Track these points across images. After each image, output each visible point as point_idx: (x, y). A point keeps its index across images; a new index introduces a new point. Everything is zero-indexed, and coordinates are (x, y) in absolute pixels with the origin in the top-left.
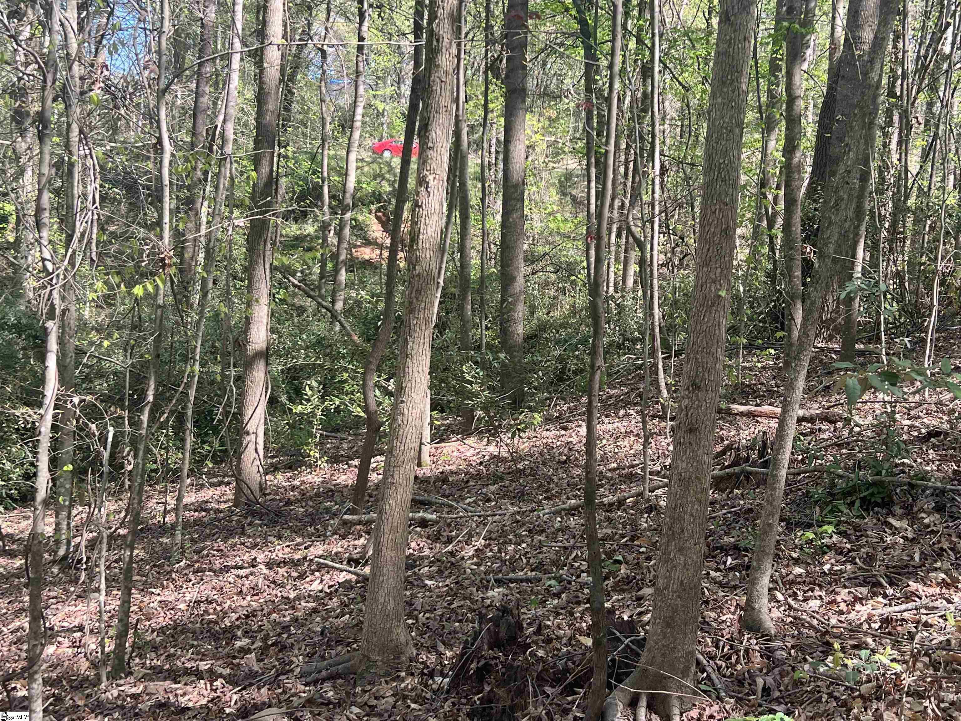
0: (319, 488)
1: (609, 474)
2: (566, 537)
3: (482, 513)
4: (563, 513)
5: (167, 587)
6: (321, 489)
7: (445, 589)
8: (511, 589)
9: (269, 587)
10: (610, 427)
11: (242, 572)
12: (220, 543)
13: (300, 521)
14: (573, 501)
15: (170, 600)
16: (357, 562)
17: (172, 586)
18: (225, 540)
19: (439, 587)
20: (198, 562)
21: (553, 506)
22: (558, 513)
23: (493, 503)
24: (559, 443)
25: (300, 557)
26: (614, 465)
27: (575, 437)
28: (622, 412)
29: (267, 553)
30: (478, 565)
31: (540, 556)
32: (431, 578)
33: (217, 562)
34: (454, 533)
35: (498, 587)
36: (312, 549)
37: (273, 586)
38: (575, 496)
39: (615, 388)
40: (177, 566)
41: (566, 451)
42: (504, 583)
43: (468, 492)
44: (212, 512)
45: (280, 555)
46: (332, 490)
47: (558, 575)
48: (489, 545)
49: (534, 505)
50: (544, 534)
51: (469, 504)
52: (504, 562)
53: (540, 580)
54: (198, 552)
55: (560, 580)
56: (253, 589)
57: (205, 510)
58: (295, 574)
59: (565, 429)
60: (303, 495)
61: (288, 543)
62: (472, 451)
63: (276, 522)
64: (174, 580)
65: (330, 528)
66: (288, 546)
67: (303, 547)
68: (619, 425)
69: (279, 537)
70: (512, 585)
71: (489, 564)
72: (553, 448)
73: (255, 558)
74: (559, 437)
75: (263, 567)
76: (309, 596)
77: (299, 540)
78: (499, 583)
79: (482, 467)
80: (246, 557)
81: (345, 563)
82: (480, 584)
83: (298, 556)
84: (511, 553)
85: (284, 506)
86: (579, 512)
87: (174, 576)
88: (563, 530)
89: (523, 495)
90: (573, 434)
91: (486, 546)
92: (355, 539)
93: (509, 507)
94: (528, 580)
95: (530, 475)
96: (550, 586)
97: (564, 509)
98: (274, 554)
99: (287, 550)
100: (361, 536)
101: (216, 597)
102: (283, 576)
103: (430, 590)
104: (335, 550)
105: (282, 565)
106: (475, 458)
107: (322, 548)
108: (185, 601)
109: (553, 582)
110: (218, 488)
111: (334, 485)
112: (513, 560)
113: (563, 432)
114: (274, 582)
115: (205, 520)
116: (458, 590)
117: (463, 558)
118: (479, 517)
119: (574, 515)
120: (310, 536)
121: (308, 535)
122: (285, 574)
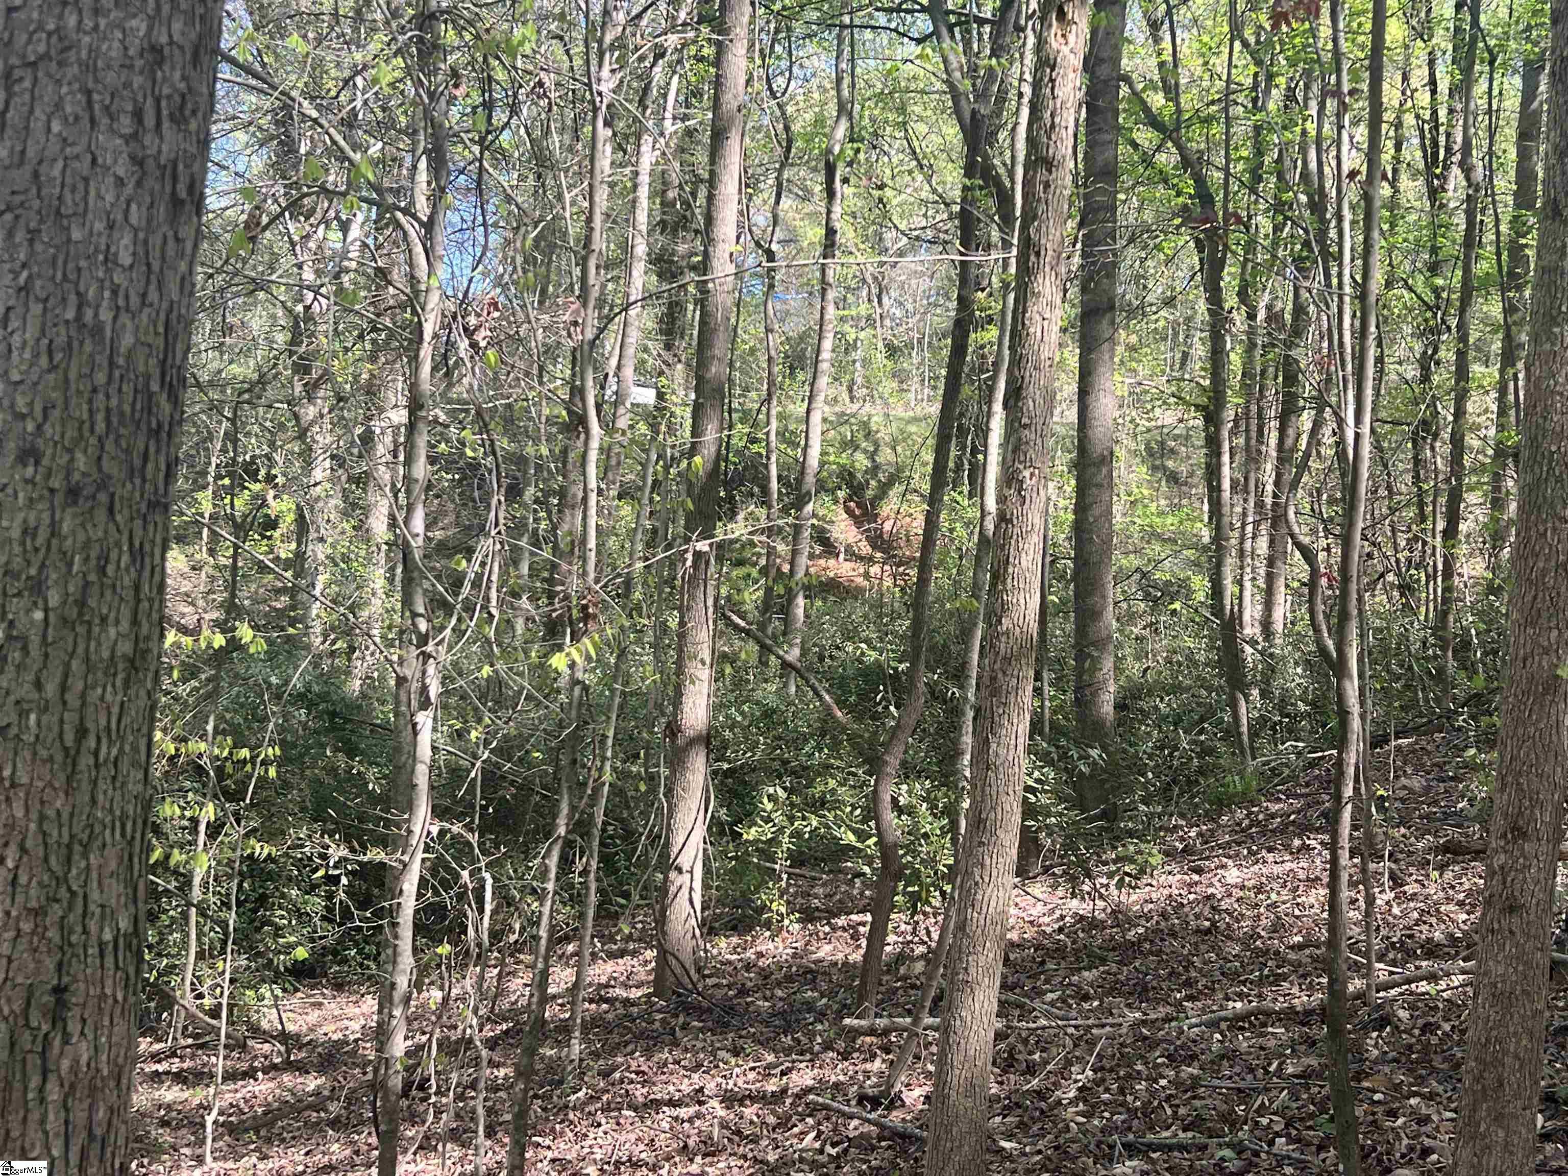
0: (790, 967)
1: (1292, 956)
2: (1237, 1069)
3: (1080, 1022)
4: (1224, 1025)
5: (562, 1134)
6: (794, 969)
7: (1038, 1158)
8: (1153, 1162)
9: (729, 1140)
10: (1277, 870)
11: (684, 1112)
12: (638, 1061)
13: (767, 1024)
14: (1239, 1005)
15: (568, 1157)
16: (875, 1102)
17: (570, 1134)
18: (648, 1053)
19: (1024, 1154)
20: (608, 1091)
21: (1203, 1011)
22: (1214, 1025)
23: (1096, 1003)
24: (1192, 897)
25: (774, 1089)
26: (1298, 939)
27: (1218, 885)
28: (1297, 842)
29: (719, 1080)
30: (1088, 1115)
31: (1197, 1103)
32: (1010, 1137)
33: (638, 1093)
34: (1036, 1056)
35: (1130, 1158)
36: (794, 1075)
37: (737, 1139)
38: (1240, 996)
39: (1279, 800)
40: (573, 1098)
41: (1206, 911)
42: (1140, 1151)
43: (1047, 982)
44: (617, 1004)
45: (740, 1083)
46: (811, 971)
47: (1236, 1140)
48: (1103, 1080)
49: (1169, 1009)
50: (1196, 1063)
51: (1052, 1004)
52: (1133, 1112)
53: (1204, 1148)
54: (605, 1074)
55: (1239, 1148)
56: (705, 1143)
57: (606, 1001)
58: (771, 1120)
59: (1199, 871)
60: (766, 978)
61: (752, 1064)
62: (1040, 908)
63: (726, 1025)
64: (571, 1122)
65: (819, 1040)
66: (753, 1069)
67: (778, 1070)
68: (1294, 866)
69: (736, 1052)
70: (1154, 1156)
71: (1106, 1114)
72: (1182, 905)
73: (701, 1090)
74: (1190, 885)
75: (714, 1103)
76: (802, 1160)
77: (770, 1058)
78: (1131, 1150)
79: (1062, 937)
80: (686, 1088)
81: (853, 1103)
82: (1097, 1152)
83: (772, 1086)
84: (1144, 1096)
85: (736, 996)
86: (1250, 1023)
87: (571, 1116)
88: (1230, 1055)
89: (1145, 990)
90: (1215, 881)
91: (1098, 1083)
92: (865, 1060)
93: (1126, 1011)
94: (1182, 1148)
95: (1151, 953)
96: (1223, 1159)
97: (1226, 1019)
98: (731, 1082)
99: (752, 1076)
100: (874, 1056)
101: (643, 1155)
102: (752, 1122)
103: (1010, 1157)
104: (833, 1079)
105: (748, 1102)
106: (1046, 920)
107: (811, 1074)
108: (595, 1160)
109: (1227, 1153)
110: (620, 961)
111: (814, 962)
112: (1147, 1111)
113: (1196, 877)
114: (738, 1133)
115: (610, 1016)
116: (1062, 1160)
117: (1059, 1103)
118: (1076, 1027)
119: (1242, 1029)
120: (788, 1051)
121: (784, 1050)
122: (755, 1119)
